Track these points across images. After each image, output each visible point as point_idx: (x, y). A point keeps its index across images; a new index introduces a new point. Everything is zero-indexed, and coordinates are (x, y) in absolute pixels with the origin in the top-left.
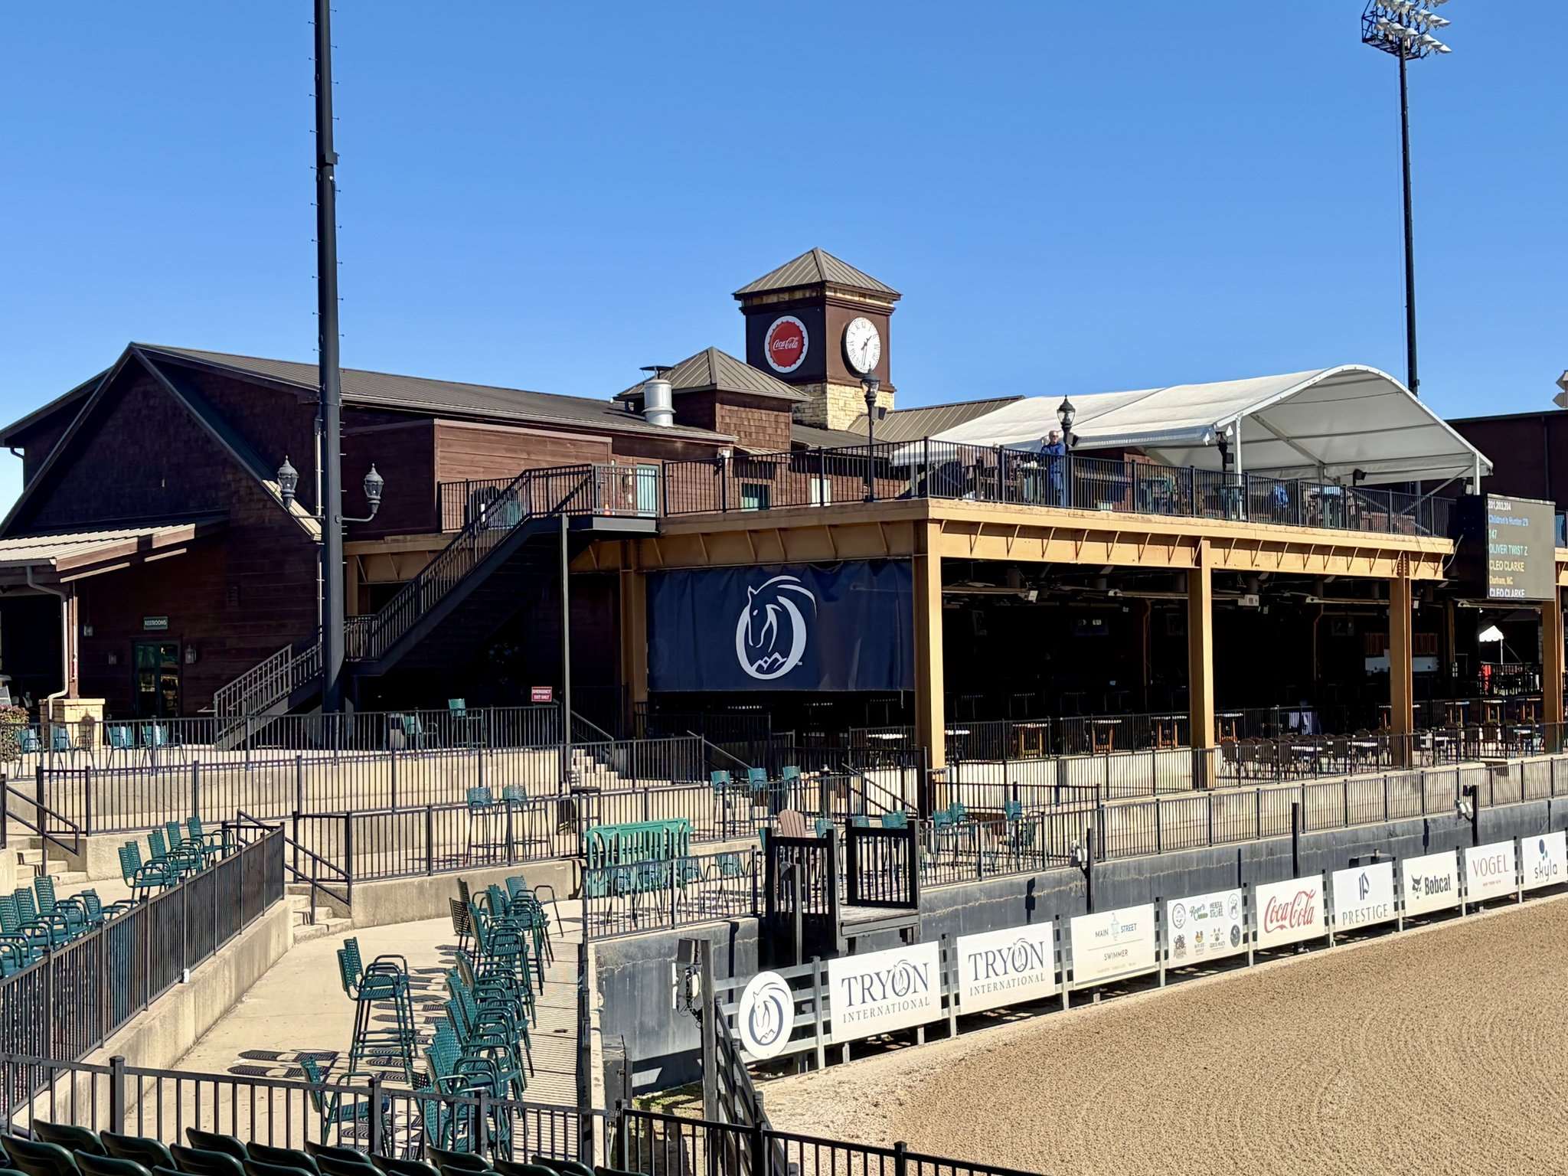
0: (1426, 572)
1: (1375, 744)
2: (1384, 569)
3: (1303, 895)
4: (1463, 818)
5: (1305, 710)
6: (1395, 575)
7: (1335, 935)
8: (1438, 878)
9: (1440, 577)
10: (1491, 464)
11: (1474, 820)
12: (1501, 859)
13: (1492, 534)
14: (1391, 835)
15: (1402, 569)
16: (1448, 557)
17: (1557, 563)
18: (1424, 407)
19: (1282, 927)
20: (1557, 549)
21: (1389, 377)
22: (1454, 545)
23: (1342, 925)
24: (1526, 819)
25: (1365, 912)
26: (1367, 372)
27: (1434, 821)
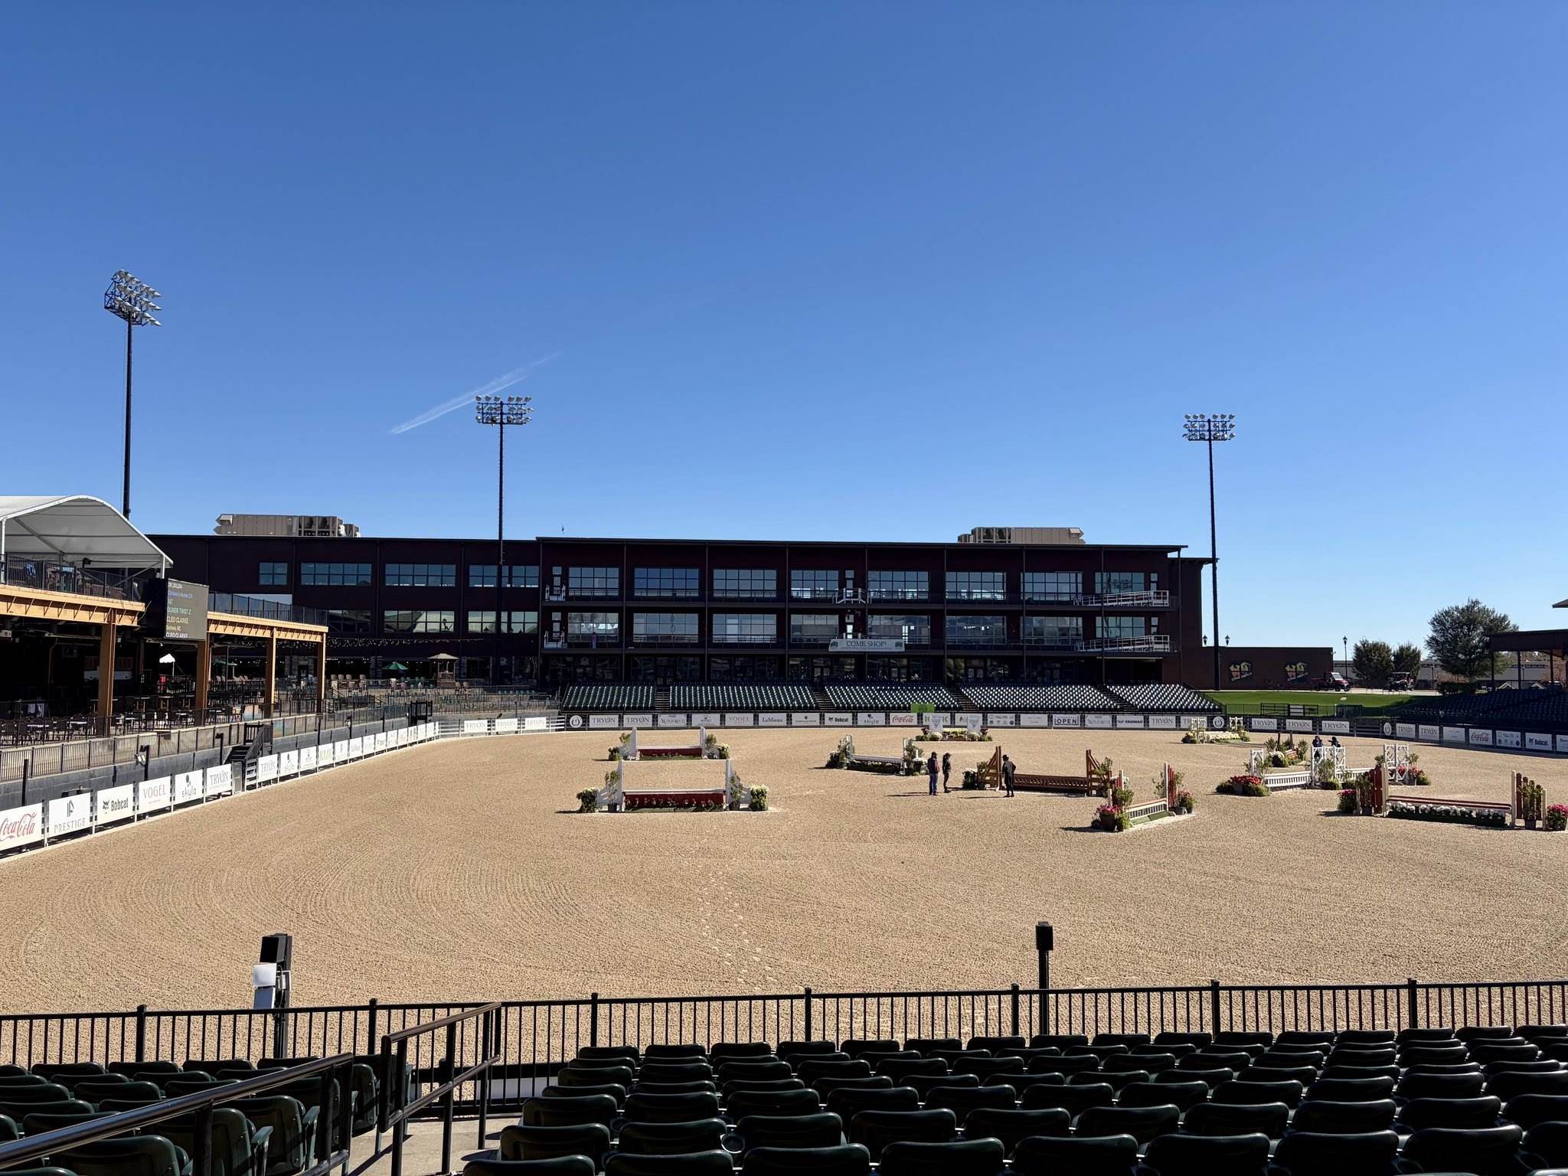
0: (126, 621)
1: (85, 723)
2: (99, 618)
3: (28, 816)
4: (139, 765)
5: (40, 702)
6: (106, 622)
7: (48, 839)
8: (120, 801)
9: (135, 624)
10: (172, 562)
11: (146, 766)
12: (162, 787)
13: (170, 601)
14: (91, 776)
15: (111, 619)
16: (141, 613)
17: (209, 620)
18: (132, 526)
19: (11, 837)
20: (209, 612)
21: (110, 506)
22: (145, 607)
23: (53, 833)
24: (180, 764)
25: (70, 824)
26: (95, 501)
27: (121, 767)
